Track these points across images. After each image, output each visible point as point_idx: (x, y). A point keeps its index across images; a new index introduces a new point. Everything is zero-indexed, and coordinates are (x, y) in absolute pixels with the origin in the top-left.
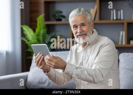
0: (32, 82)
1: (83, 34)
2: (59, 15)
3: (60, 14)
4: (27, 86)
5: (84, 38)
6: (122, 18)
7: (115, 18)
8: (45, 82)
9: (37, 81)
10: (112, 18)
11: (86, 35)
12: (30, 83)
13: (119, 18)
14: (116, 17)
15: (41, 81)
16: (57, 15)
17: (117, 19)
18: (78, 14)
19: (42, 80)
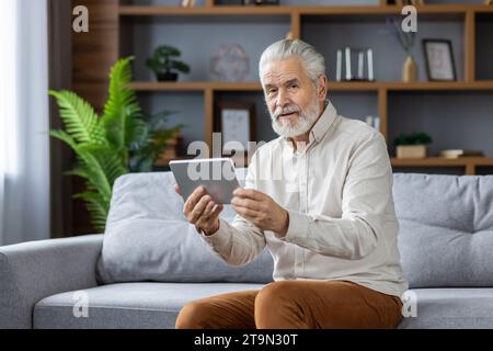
0: (118, 262)
1: (291, 113)
2: (167, 62)
3: (173, 58)
4: (102, 274)
5: (292, 124)
6: (371, 77)
7: (349, 76)
8: (160, 261)
9: (134, 257)
10: (338, 77)
11: (298, 113)
12: (113, 265)
13: (360, 75)
14: (352, 73)
15: (146, 258)
16: (162, 60)
17: (354, 80)
18: (280, 56)
19: (150, 254)
